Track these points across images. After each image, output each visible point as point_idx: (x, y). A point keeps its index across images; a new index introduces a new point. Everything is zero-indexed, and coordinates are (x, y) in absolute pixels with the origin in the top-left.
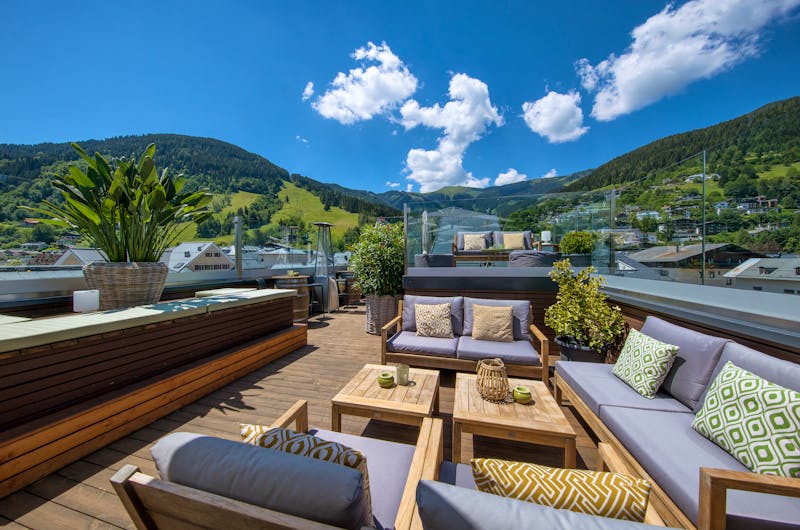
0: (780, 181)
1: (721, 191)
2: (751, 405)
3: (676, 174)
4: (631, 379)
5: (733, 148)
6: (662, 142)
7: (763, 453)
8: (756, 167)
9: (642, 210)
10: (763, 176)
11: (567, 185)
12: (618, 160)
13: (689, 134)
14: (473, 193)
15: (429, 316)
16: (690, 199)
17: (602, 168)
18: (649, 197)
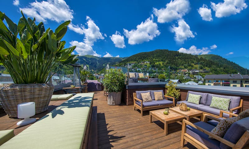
0: (158, 65)
1: (150, 66)
2: (221, 101)
3: (143, 61)
4: (195, 102)
5: (152, 57)
6: (141, 53)
7: (224, 107)
8: (155, 62)
9: (138, 68)
10: (156, 63)
11: (123, 60)
12: (133, 56)
13: (145, 53)
14: (97, 58)
15: (146, 96)
16: (146, 67)
17: (130, 57)
18: (139, 65)
